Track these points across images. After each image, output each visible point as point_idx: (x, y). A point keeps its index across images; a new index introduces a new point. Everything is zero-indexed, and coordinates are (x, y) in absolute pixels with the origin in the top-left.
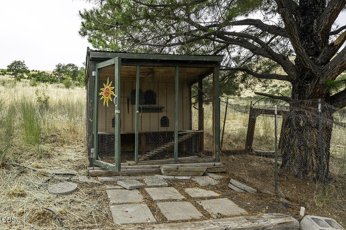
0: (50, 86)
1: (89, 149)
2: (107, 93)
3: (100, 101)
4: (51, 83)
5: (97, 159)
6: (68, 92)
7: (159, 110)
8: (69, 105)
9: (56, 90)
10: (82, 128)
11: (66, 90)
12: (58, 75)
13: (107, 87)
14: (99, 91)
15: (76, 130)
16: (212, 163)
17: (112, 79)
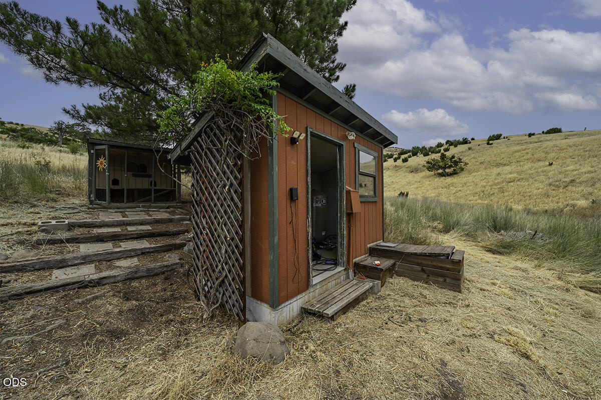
0: (47, 148)
1: (89, 195)
2: (101, 164)
3: (97, 168)
4: (48, 145)
5: (96, 200)
6: (75, 158)
7: (149, 176)
8: (74, 169)
9: (58, 154)
10: (85, 186)
11: (71, 156)
12: (58, 134)
13: (102, 160)
14: (96, 162)
15: (81, 188)
16: (175, 204)
17: (104, 156)
